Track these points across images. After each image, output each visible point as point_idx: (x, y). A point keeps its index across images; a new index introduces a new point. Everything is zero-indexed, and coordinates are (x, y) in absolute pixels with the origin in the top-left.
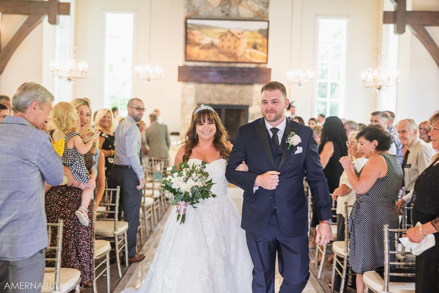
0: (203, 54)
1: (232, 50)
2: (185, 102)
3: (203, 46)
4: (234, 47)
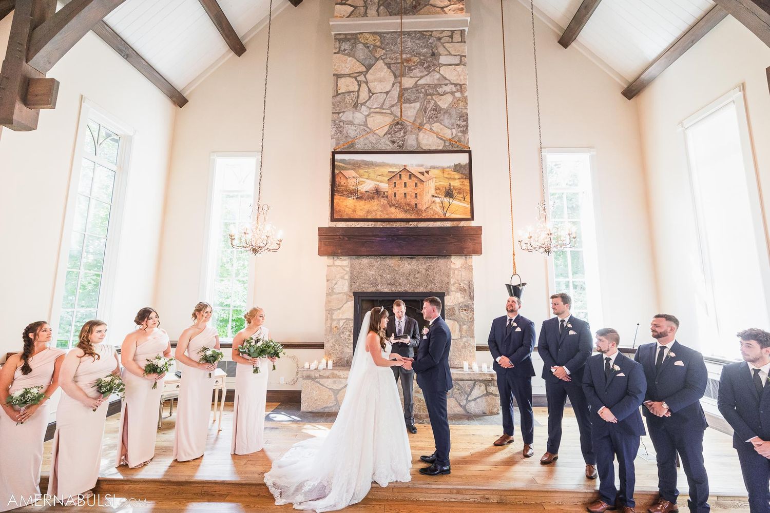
0: (361, 208)
1: (410, 199)
2: (333, 289)
3: (361, 193)
4: (414, 195)
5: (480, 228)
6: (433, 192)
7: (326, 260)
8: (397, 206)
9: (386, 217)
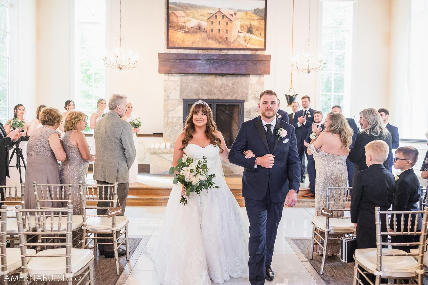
0: (189, 40)
1: (223, 34)
2: (168, 97)
3: (188, 29)
4: (225, 31)
5: (270, 56)
6: (239, 29)
7: (163, 77)
8: (213, 38)
9: (206, 46)
